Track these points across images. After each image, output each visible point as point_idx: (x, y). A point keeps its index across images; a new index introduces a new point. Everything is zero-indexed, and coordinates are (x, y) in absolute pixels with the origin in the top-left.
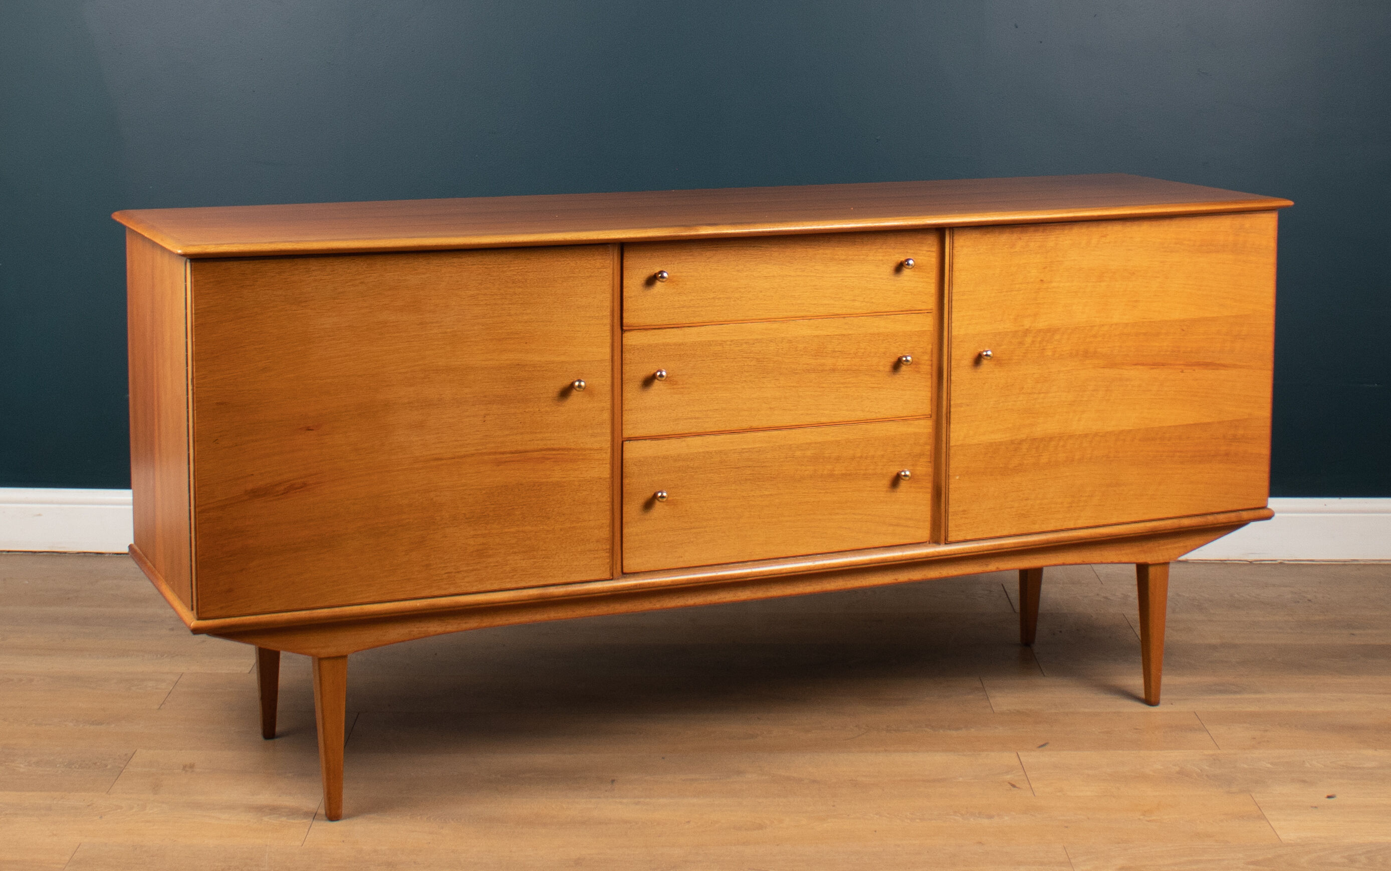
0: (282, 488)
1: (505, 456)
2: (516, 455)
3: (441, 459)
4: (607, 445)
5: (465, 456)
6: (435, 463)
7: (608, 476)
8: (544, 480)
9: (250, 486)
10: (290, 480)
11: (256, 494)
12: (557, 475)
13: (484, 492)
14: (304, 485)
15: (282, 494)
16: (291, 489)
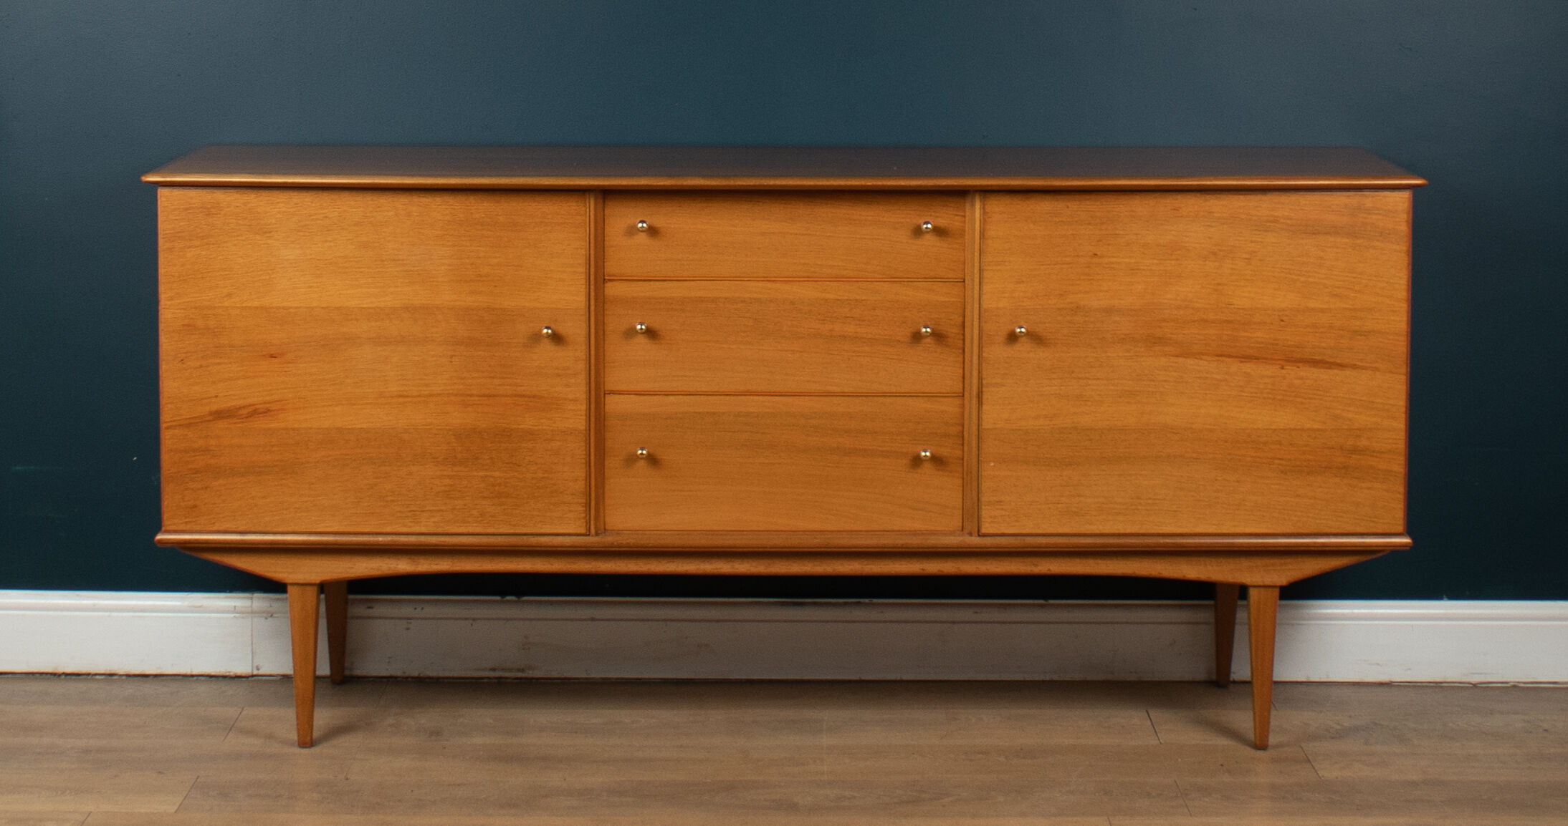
0: (244, 412)
1: (472, 398)
2: (484, 398)
3: (407, 396)
4: (582, 396)
5: (431, 395)
6: (401, 400)
7: (584, 428)
8: (515, 426)
9: (215, 407)
10: (254, 405)
11: (219, 415)
12: (529, 422)
13: (451, 433)
14: (268, 411)
15: (247, 418)
16: (255, 412)
